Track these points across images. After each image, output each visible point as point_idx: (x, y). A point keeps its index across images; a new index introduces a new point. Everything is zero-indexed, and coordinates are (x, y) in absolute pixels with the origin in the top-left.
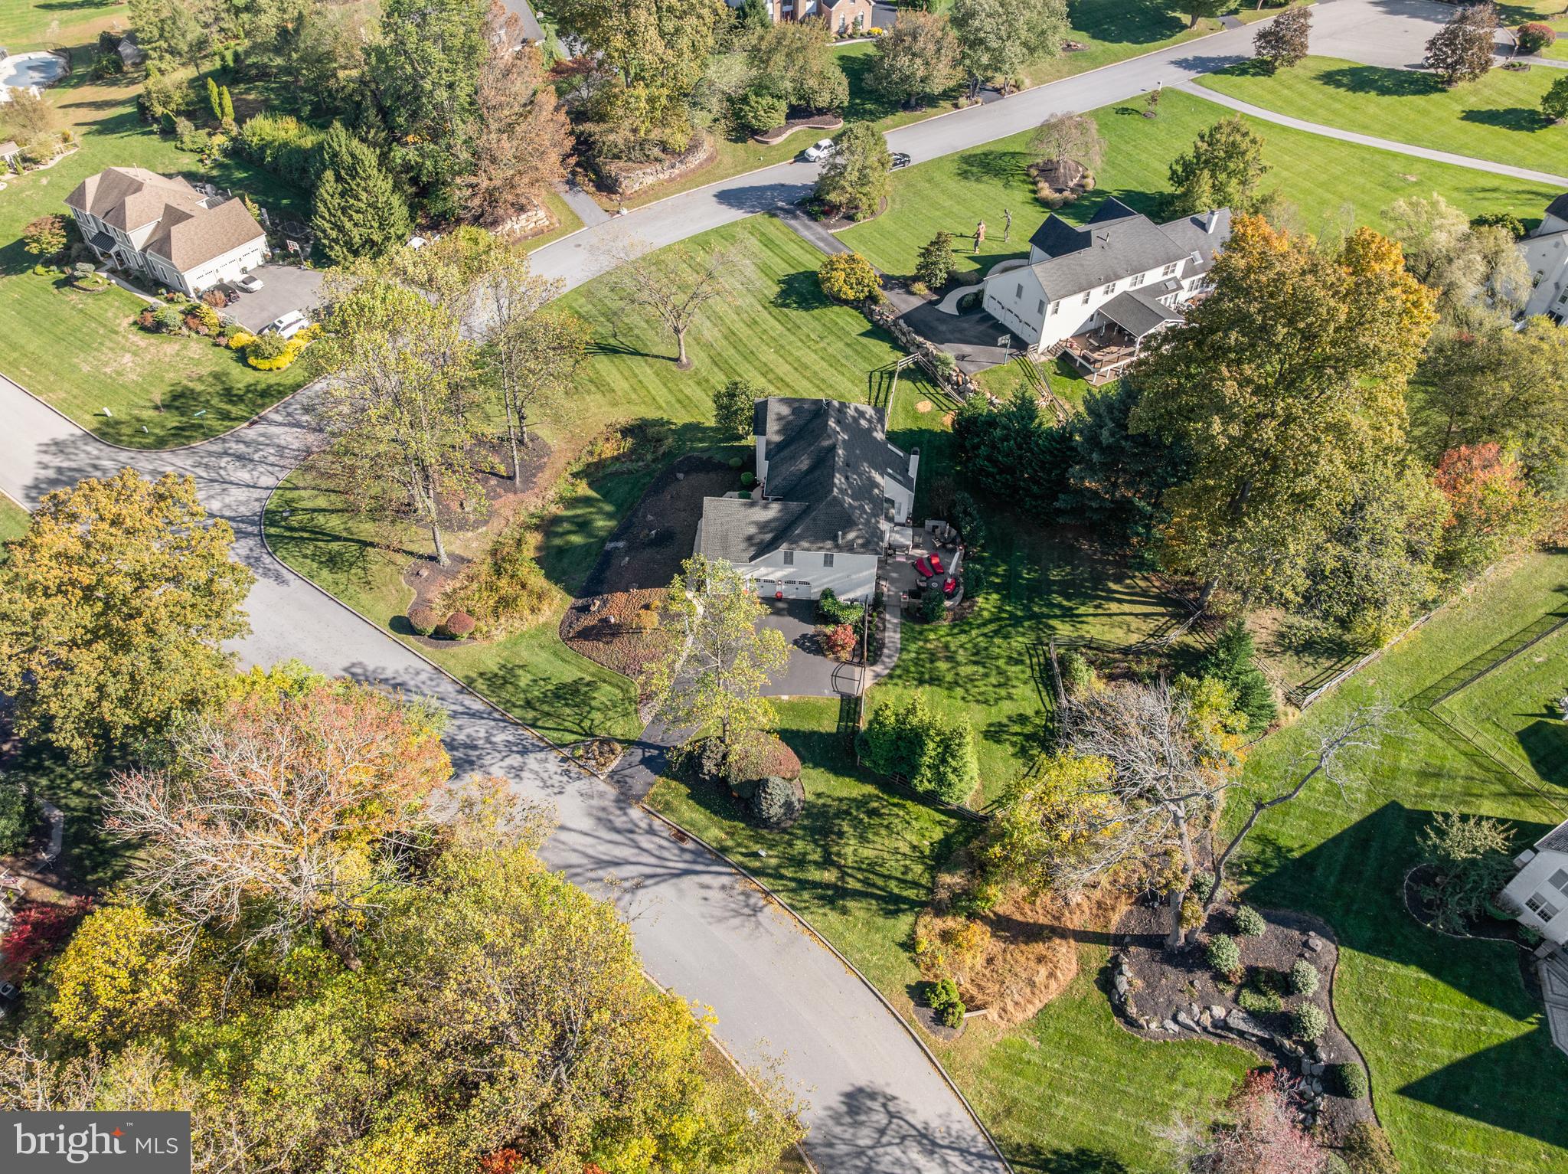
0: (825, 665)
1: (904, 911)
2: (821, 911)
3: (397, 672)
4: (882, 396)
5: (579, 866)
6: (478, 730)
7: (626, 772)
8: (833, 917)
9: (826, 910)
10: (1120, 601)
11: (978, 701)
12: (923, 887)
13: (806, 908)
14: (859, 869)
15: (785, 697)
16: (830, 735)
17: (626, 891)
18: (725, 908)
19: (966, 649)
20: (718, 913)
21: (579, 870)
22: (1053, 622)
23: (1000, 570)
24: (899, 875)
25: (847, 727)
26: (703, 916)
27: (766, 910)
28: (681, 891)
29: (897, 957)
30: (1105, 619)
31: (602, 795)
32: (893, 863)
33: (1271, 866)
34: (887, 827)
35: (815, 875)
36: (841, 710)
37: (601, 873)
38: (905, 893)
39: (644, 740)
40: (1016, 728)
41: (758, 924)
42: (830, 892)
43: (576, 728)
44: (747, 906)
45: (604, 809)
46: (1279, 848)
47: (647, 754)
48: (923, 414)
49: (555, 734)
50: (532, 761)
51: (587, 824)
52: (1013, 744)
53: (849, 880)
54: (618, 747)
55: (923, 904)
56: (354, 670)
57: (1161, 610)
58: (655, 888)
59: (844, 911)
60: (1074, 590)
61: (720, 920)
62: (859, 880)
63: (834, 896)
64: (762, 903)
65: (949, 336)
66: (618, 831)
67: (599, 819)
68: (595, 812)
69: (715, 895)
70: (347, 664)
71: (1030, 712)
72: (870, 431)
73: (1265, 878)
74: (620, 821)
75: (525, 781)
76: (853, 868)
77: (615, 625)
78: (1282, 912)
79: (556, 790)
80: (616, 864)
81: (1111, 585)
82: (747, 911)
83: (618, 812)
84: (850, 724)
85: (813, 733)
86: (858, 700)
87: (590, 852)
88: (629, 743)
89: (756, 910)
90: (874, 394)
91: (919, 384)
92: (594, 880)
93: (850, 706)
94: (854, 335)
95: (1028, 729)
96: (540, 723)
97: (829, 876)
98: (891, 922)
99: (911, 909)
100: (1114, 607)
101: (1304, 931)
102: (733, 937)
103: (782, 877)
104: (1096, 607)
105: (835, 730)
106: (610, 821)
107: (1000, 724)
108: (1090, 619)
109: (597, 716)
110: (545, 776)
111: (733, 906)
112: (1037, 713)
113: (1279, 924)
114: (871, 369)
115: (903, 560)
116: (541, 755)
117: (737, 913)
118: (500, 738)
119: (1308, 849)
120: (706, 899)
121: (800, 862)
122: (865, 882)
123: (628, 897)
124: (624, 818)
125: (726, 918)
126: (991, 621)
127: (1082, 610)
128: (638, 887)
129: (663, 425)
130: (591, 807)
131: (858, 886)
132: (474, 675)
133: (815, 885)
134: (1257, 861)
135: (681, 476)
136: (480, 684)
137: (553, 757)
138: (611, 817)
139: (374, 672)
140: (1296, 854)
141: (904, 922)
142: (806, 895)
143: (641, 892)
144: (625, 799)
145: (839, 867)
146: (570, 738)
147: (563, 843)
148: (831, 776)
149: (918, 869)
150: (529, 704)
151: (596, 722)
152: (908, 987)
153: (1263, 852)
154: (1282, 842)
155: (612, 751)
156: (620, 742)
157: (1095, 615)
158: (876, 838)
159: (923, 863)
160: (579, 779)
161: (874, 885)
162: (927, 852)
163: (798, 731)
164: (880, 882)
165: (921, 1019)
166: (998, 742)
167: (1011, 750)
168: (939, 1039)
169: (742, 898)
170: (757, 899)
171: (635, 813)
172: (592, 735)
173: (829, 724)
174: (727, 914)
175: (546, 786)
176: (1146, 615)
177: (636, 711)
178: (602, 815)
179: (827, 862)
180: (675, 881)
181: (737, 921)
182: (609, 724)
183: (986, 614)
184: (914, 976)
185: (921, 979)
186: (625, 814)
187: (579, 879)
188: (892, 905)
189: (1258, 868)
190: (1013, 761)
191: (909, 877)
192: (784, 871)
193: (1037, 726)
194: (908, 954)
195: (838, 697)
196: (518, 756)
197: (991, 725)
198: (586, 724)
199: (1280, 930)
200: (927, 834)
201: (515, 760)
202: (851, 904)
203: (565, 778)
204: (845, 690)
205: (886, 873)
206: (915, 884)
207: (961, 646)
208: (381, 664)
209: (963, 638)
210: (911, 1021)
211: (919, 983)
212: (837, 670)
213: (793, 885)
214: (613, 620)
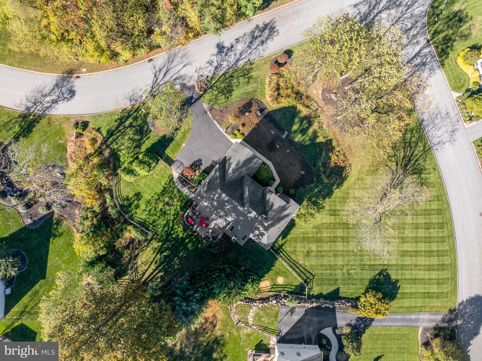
0: (187, 164)
1: (107, 135)
2: (120, 115)
3: (268, 44)
4: (298, 270)
5: (171, 65)
6: (232, 59)
7: (192, 91)
8: (117, 117)
9: (119, 117)
10: (154, 271)
11: (150, 200)
12: (110, 145)
13: (123, 112)
14: (124, 132)
15: (184, 145)
16: (165, 150)
17: (156, 72)
18: (136, 93)
19: (168, 210)
20: (136, 91)
21: (169, 64)
22: (160, 244)
23: (190, 245)
24: (117, 140)
25: (165, 156)
26: (137, 87)
27: (129, 103)
28: (147, 86)
29: (98, 125)
30: (151, 260)
31: (189, 81)
32: (120, 141)
33: (53, 230)
34: (130, 147)
35: (130, 120)
36: (170, 158)
37: (165, 69)
38: (111, 139)
39: (198, 101)
40: (135, 202)
41: (127, 99)
42: (123, 120)
43: (215, 85)
44: (133, 99)
45: (184, 80)
46: (56, 237)
47: (193, 99)
48: (277, 277)
49: (217, 79)
50: (212, 69)
51: (182, 73)
52: (131, 198)
53: (123, 128)
54: (201, 93)
55: (106, 142)
56: (276, 32)
57: (143, 280)
58: (152, 80)
59: (116, 121)
60: (167, 260)
61: (134, 90)
62: (122, 130)
63: (121, 121)
64: (132, 103)
65: (308, 317)
66: (175, 80)
67: (182, 77)
68: (185, 76)
69: (141, 93)
70: (279, 31)
71: (137, 211)
72: (253, 233)
73: (52, 226)
74: (178, 81)
75: (206, 64)
76: (126, 130)
77: (245, 113)
78: (43, 221)
79: (198, 70)
80: (165, 74)
81: (162, 274)
82: (132, 98)
83: (181, 83)
84: (165, 158)
85: (168, 146)
86: (170, 165)
87: (173, 69)
88: (201, 96)
89: (131, 100)
90: (301, 268)
91: (293, 287)
92: (164, 66)
93: (170, 162)
94: (341, 286)
95: (133, 206)
96: (223, 76)
97: (127, 123)
98: (106, 129)
99: (107, 137)
100: (153, 267)
101: (34, 221)
102: (128, 91)
103: (135, 112)
104: (156, 261)
105: (166, 152)
106: (179, 79)
107: (139, 200)
108: (154, 256)
109: (216, 93)
110: (204, 70)
111: (135, 96)
112: (136, 213)
113: (41, 218)
114: (316, 277)
115: (213, 217)
116: (212, 72)
117: (133, 95)
118: (225, 63)
119: (50, 244)
120: (141, 90)
121: (136, 119)
122: (120, 131)
123: (154, 72)
124: (178, 83)
125: (133, 92)
126: (173, 226)
127: (159, 256)
128: (155, 76)
129: (338, 184)
130: (187, 76)
131: (120, 128)
132: (253, 66)
133: (127, 118)
134: (57, 228)
135: (303, 172)
136: (248, 67)
137: (210, 75)
138: (180, 80)
139: (273, 39)
140: (51, 239)
141: (105, 134)
142: (126, 114)
143: (153, 76)
144: (184, 86)
145: (128, 127)
146: (213, 82)
147: (180, 64)
148: (153, 142)
149: (116, 147)
150: (231, 76)
151: (214, 91)
152: (89, 122)
153: (58, 232)
154: (57, 238)
155: (201, 90)
156: (202, 95)
157: (155, 258)
158: (129, 142)
159: (116, 149)
160: (198, 78)
161: (118, 132)
162: (119, 153)
163: (172, 142)
164: (118, 134)
165: (80, 120)
166: (135, 195)
167: (130, 196)
168: (73, 121)
169: (136, 99)
170: (133, 102)
171: (178, 87)
172: (210, 88)
173: (168, 151)
174: (134, 93)
175: (200, 68)
176: (144, 274)
177: (209, 104)
178: (183, 78)
179: (131, 125)
180: (151, 86)
181: (131, 94)
182: (211, 94)
183: (177, 227)
184: (91, 126)
185: (89, 127)
186: (179, 84)
187: (167, 63)
188: (111, 133)
189: (55, 226)
190: (127, 194)
191: (114, 143)
192: (136, 113)
193: (132, 210)
194: (96, 128)
195: (175, 160)
196: (216, 65)
197: (141, 197)
198: (215, 88)
199: (40, 216)
200: (123, 156)
201: (215, 64)
202: (117, 123)
203: (200, 74)
204: (175, 163)
205: (119, 138)
206: (112, 143)
207: (170, 210)
208: (273, 42)
209: (173, 212)
210: (81, 117)
211: (88, 126)
212: (184, 166)
213: (131, 113)
214: (247, 114)
